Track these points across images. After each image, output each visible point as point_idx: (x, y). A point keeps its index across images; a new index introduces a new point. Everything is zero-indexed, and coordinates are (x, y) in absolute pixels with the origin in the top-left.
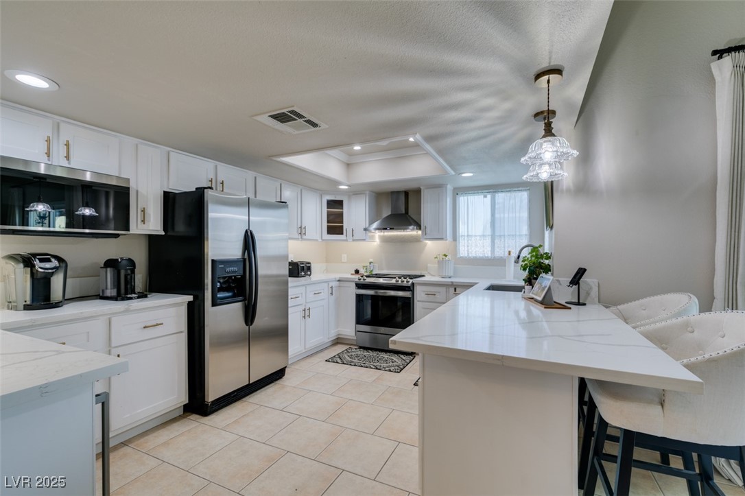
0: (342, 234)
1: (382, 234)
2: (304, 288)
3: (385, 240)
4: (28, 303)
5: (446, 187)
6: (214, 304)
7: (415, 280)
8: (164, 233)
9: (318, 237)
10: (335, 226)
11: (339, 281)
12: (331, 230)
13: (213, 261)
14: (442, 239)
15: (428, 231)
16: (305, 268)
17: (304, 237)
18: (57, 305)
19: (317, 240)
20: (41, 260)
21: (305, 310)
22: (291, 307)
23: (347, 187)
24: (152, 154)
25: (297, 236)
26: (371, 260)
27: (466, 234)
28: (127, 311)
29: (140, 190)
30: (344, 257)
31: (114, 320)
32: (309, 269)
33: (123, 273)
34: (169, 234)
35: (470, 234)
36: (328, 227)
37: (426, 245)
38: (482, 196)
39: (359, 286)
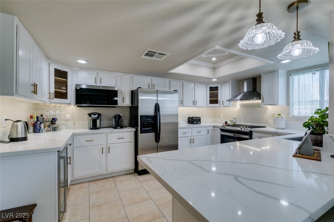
0: (218, 103)
1: (241, 103)
2: (191, 129)
3: (243, 106)
4: (92, 127)
5: (278, 72)
6: (141, 133)
7: (253, 129)
8: (131, 106)
9: (205, 105)
10: (214, 100)
11: (214, 127)
12: (212, 102)
13: (141, 116)
14: (275, 104)
15: (265, 100)
16: (197, 120)
17: (196, 106)
18: (98, 128)
19: (204, 107)
20: (93, 115)
21: (191, 139)
22: (179, 137)
23: (216, 80)
24: (127, 78)
25: (192, 105)
26: (235, 117)
27: (297, 101)
28: (112, 132)
29: (123, 91)
30: (222, 115)
31: (108, 135)
32: (199, 120)
33: (117, 119)
34: (133, 106)
35: (301, 100)
36: (210, 100)
37: (268, 108)
38: (311, 74)
39: (222, 130)
